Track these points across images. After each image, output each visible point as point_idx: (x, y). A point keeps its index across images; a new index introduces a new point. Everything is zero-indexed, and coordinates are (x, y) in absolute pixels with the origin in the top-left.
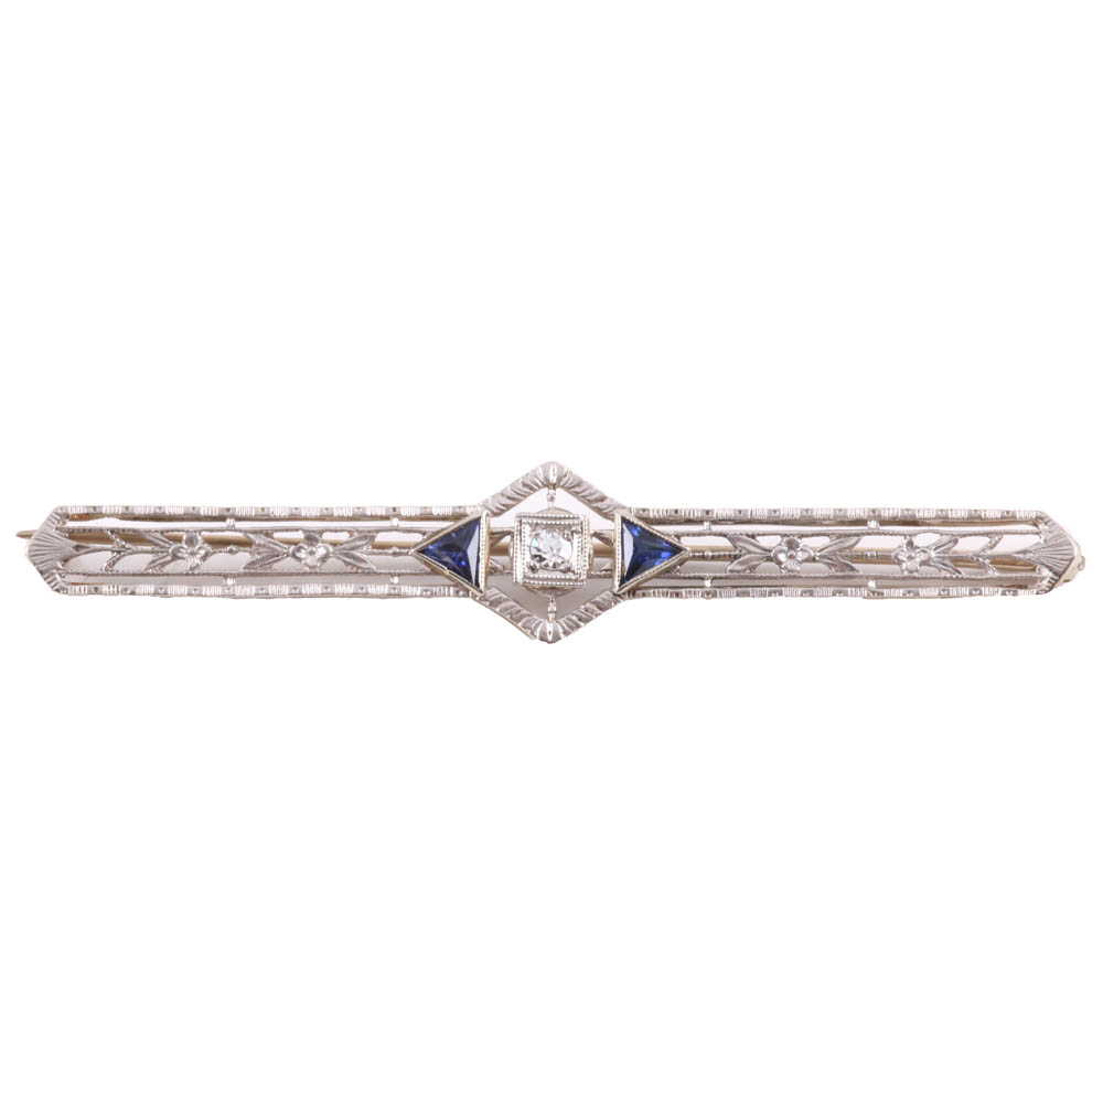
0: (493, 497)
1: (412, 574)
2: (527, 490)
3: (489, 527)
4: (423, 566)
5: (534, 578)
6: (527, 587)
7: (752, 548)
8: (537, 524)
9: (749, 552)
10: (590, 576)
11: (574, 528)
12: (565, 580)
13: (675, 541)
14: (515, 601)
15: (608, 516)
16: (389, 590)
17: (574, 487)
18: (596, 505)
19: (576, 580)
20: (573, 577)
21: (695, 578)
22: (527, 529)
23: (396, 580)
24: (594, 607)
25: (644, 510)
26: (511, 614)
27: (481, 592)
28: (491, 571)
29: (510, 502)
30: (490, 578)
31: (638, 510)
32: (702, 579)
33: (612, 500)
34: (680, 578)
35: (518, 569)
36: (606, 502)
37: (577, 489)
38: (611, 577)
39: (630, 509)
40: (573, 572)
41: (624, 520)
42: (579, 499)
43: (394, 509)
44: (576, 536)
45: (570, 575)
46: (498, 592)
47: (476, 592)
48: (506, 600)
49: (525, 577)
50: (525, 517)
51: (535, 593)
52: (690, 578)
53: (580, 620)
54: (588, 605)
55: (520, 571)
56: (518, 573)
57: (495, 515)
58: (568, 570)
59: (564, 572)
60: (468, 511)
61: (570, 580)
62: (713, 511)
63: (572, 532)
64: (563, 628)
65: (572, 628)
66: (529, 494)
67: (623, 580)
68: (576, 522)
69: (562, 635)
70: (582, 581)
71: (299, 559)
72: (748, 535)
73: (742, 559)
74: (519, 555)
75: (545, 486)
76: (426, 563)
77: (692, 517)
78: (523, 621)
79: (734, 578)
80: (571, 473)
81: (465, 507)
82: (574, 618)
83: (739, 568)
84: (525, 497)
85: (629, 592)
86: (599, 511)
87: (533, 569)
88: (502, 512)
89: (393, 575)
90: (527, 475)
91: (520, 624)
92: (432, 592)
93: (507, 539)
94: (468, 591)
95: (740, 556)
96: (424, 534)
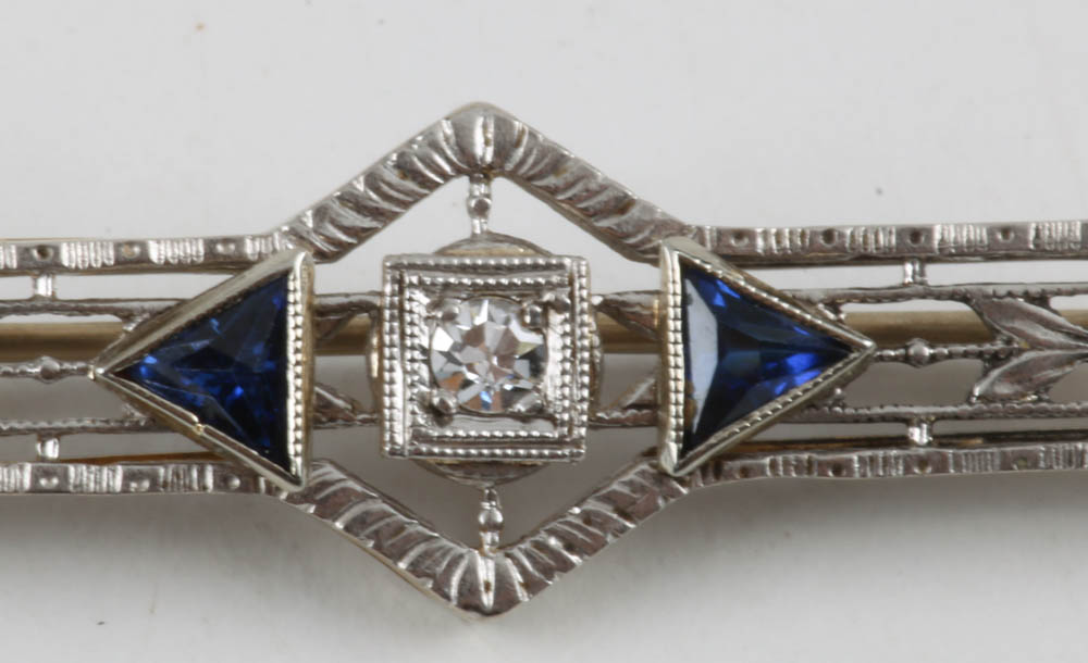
0: (321, 212)
1: (98, 431)
2: (410, 185)
3: (311, 292)
4: (128, 408)
5: (441, 441)
6: (423, 464)
7: (1041, 334)
8: (447, 286)
9: (1036, 344)
10: (595, 424)
11: (548, 297)
12: (529, 442)
13: (823, 319)
14: (387, 498)
15: (644, 253)
16: (35, 478)
17: (541, 175)
18: (604, 223)
19: (560, 442)
20: (553, 434)
21: (884, 419)
22: (420, 302)
23: (52, 450)
24: (607, 510)
25: (739, 234)
26: (376, 535)
27: (295, 480)
28: (320, 414)
29: (367, 223)
30: (317, 434)
31: (721, 234)
32: (907, 421)
33: (649, 209)
34: (843, 420)
35: (398, 415)
36: (634, 212)
37: (551, 181)
38: (658, 423)
39: (700, 230)
40: (551, 419)
41: (690, 271)
42: (556, 206)
43: (42, 250)
44: (556, 318)
45: (540, 429)
46: (337, 475)
47: (277, 480)
48: (364, 498)
49: (418, 435)
50: (412, 267)
51: (443, 475)
52: (870, 420)
53: (570, 547)
54: (592, 505)
55: (401, 419)
56: (398, 427)
57: (323, 257)
58: (539, 413)
59: (524, 418)
60: (250, 249)
61: (542, 442)
62: (929, 231)
63: (546, 306)
64: (523, 571)
65: (548, 572)
66: (418, 198)
67: (689, 442)
68: (555, 279)
69: (521, 593)
70: (576, 443)
72: (1028, 297)
73: (1015, 361)
74: (398, 375)
75: (459, 172)
76: (132, 401)
77: (872, 248)
78: (413, 554)
79: (994, 415)
80: (533, 135)
81: (238, 241)
82: (553, 542)
83: (1004, 389)
84: (406, 205)
85: (704, 468)
86: (615, 240)
87: (439, 414)
88: (342, 249)
89: (43, 436)
90: (412, 141)
91: (402, 565)
92: (154, 479)
93: (362, 319)
94: (255, 476)
95: (1010, 354)
96: (127, 316)
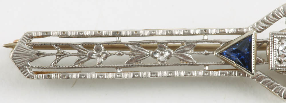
0: (258, 24)
1: (215, 65)
2: (275, 18)
3: (256, 39)
4: (221, 60)
5: (281, 67)
6: (278, 72)
8: (282, 38)
14: (270, 78)
16: (204, 74)
22: (277, 41)
23: (207, 68)
26: (268, 85)
27: (253, 74)
28: (258, 62)
29: (267, 26)
30: (257, 66)
35: (272, 62)
43: (205, 30)
46: (261, 73)
47: (249, 74)
48: (266, 78)
49: (276, 66)
50: (275, 34)
51: (281, 73)
55: (273, 63)
56: (272, 64)
57: (258, 32)
60: (244, 31)
66: (276, 21)
71: (156, 58)
74: (273, 55)
75: (284, 16)
76: (222, 59)
78: (275, 88)
81: (242, 29)
84: (274, 22)
87: (280, 62)
88: (262, 31)
89: (205, 66)
90: (275, 10)
91: (273, 90)
92: (226, 74)
93: (265, 44)
94: (245, 73)
96: (221, 43)
